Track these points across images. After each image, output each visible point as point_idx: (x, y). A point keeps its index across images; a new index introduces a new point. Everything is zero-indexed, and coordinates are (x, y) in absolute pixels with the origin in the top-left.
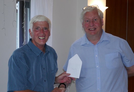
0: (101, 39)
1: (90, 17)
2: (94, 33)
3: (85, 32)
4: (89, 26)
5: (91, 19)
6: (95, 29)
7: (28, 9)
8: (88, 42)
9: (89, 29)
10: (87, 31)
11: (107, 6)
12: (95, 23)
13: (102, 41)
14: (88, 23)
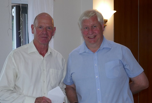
0: (101, 46)
1: (88, 24)
2: (94, 41)
3: (84, 39)
4: (88, 33)
5: (90, 26)
6: (95, 36)
7: (26, 15)
8: (87, 50)
9: (89, 37)
10: (86, 38)
11: (115, 10)
12: (95, 30)
13: (102, 48)
14: (87, 30)
